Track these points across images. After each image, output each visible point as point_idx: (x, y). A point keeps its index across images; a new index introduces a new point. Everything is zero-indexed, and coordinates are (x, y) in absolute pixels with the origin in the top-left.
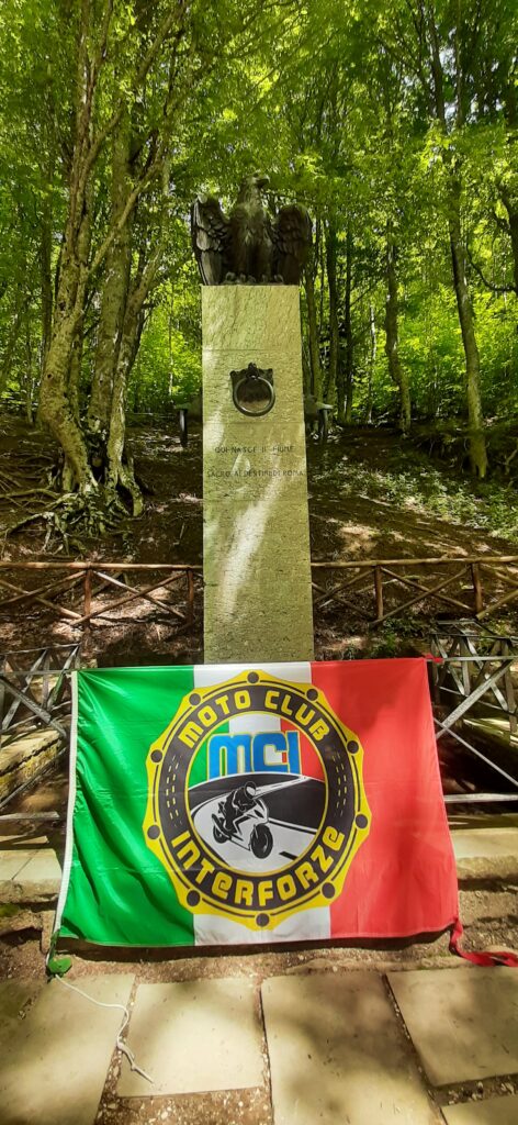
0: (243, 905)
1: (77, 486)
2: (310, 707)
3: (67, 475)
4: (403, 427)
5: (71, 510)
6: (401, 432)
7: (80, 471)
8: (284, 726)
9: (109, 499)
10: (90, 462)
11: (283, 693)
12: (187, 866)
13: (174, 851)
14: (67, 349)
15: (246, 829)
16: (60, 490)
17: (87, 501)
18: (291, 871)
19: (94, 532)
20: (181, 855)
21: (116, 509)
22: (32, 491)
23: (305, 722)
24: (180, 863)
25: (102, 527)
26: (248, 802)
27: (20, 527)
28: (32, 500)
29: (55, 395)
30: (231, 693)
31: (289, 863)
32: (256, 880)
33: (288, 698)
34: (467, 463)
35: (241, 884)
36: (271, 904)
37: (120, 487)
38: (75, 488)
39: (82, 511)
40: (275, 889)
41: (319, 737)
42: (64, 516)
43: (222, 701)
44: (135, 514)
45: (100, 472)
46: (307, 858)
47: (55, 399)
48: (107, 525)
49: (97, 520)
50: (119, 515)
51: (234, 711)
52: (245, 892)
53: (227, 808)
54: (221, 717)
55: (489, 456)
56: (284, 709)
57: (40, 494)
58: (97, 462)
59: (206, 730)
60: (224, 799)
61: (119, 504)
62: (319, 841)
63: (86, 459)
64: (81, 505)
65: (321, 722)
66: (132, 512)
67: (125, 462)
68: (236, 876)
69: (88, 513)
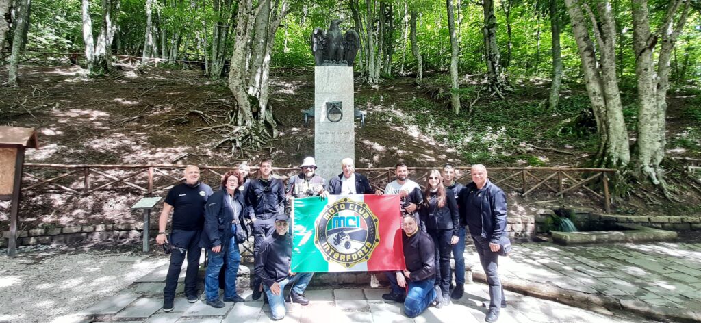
0: (342, 261)
1: (245, 122)
2: (363, 209)
3: (240, 117)
4: (418, 82)
5: (243, 135)
6: (416, 84)
7: (247, 115)
8: (355, 214)
9: (261, 129)
10: (251, 110)
11: (355, 205)
12: (327, 250)
13: (323, 247)
14: (242, 55)
15: (343, 242)
16: (236, 124)
17: (251, 131)
18: (356, 253)
19: (255, 147)
20: (324, 248)
21: (265, 134)
22: (223, 125)
23: (362, 213)
24: (324, 250)
25: (259, 144)
26: (344, 235)
27: (220, 145)
28: (223, 130)
29: (235, 79)
30: (339, 205)
31: (356, 251)
32: (346, 255)
33: (356, 206)
34: (450, 106)
35: (341, 255)
36: (350, 261)
37: (266, 123)
38: (244, 123)
39: (248, 136)
40: (351, 257)
41: (366, 218)
42: (240, 139)
43: (336, 207)
44: (274, 137)
45: (256, 115)
46: (361, 249)
47: (236, 81)
48: (261, 143)
49: (256, 141)
50: (266, 137)
51: (340, 210)
52: (343, 257)
53: (338, 237)
54: (336, 211)
55: (461, 103)
56: (355, 209)
57: (227, 126)
58: (255, 110)
59: (332, 215)
60: (337, 234)
61: (265, 131)
62: (364, 245)
63: (249, 109)
64: (248, 133)
65: (366, 213)
66: (272, 135)
67: (267, 108)
68: (340, 254)
69: (251, 136)
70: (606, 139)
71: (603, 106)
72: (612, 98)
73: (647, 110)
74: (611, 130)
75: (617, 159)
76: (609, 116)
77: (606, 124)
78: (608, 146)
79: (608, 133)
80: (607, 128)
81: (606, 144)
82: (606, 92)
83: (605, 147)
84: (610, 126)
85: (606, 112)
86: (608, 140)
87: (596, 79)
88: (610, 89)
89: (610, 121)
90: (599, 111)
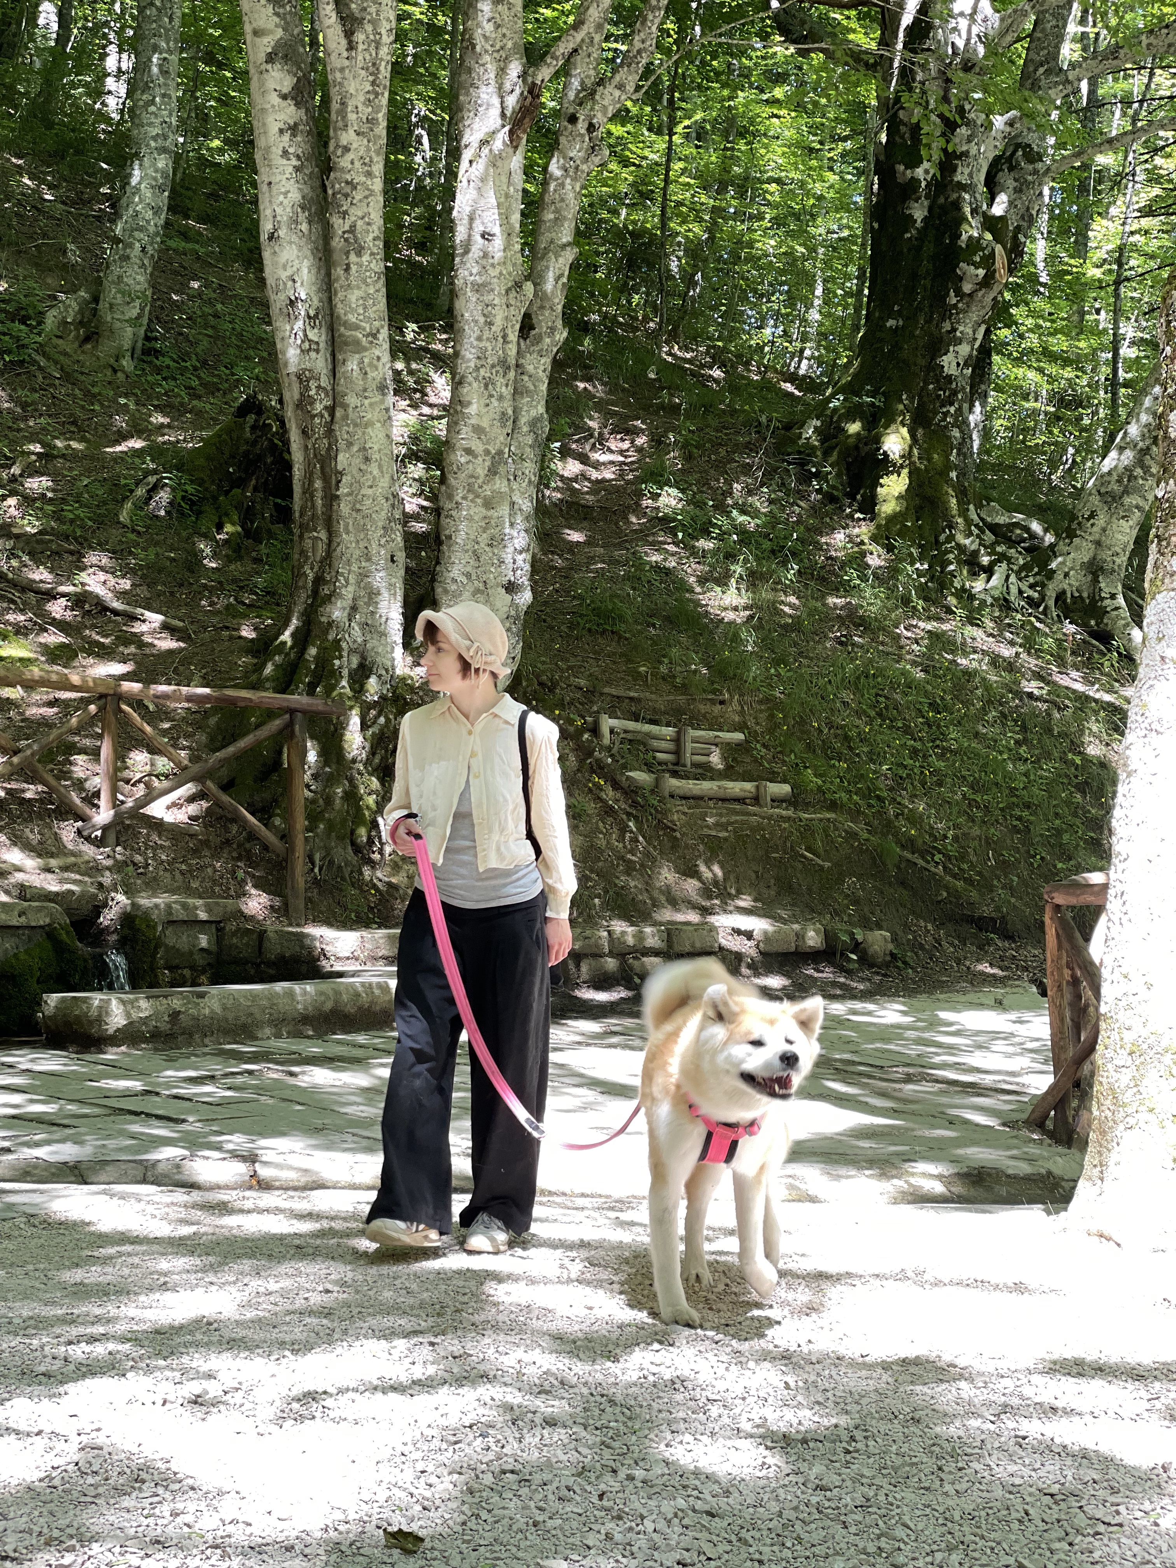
70: (321, 552)
71: (324, 382)
72: (358, 348)
73: (478, 430)
74: (344, 508)
75: (355, 661)
76: (342, 433)
77: (326, 479)
78: (326, 590)
79: (330, 523)
80: (331, 498)
81: (319, 580)
82: (340, 309)
83: (315, 592)
84: (343, 490)
85: (331, 410)
86: (328, 559)
87: (304, 227)
88: (354, 296)
89: (342, 460)
90: (304, 403)
